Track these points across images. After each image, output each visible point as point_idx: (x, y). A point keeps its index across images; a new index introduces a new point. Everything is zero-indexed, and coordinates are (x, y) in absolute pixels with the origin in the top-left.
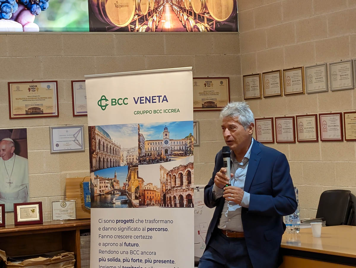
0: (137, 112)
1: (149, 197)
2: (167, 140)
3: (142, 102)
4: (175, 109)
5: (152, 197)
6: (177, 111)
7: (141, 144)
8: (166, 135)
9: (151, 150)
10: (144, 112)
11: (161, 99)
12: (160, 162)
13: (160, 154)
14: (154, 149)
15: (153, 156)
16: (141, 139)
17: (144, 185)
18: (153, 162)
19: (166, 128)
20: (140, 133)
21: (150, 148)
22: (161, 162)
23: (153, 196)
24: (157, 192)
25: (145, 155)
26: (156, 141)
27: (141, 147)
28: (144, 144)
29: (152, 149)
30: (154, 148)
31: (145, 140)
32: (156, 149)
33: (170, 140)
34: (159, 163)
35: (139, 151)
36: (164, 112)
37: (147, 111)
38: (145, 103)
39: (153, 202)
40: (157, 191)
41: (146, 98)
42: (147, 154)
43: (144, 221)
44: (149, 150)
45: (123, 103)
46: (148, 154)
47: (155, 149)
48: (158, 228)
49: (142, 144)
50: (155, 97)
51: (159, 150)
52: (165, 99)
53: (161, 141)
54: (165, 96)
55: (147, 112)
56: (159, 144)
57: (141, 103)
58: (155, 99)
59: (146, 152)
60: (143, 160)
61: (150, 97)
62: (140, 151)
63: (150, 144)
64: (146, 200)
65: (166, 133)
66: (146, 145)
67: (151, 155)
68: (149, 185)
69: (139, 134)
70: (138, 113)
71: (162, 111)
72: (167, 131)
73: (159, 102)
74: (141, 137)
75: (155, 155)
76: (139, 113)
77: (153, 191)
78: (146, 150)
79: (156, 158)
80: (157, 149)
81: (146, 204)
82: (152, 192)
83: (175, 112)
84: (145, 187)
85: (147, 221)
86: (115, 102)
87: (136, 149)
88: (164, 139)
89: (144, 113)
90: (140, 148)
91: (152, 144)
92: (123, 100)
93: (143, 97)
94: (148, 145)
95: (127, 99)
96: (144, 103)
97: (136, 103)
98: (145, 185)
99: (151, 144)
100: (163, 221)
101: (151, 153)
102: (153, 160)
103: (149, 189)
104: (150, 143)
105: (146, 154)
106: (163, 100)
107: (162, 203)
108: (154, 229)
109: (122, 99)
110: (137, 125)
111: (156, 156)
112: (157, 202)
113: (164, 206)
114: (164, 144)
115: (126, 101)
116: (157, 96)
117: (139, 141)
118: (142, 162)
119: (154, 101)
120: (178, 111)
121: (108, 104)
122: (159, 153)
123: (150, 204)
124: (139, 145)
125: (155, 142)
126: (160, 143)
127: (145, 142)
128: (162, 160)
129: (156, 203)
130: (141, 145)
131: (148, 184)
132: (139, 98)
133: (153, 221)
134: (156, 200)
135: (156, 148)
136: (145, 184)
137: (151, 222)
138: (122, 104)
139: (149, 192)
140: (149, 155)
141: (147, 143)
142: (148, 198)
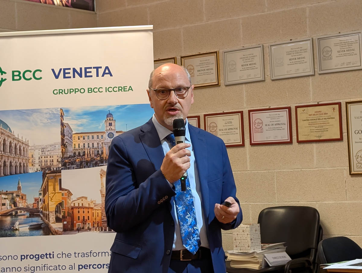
0: (58, 91)
1: (81, 218)
2: (113, 132)
3: (67, 75)
4: (124, 87)
5: (86, 218)
6: (127, 90)
7: (66, 139)
8: (110, 124)
9: (84, 147)
10: (72, 91)
11: (101, 71)
12: (100, 164)
13: (100, 153)
14: (89, 147)
15: (87, 156)
16: (65, 131)
17: (71, 200)
18: (87, 164)
19: (110, 115)
20: (64, 122)
21: (81, 144)
22: (102, 164)
23: (88, 217)
24: (96, 210)
25: (72, 154)
26: (93, 134)
27: (67, 144)
28: (71, 138)
29: (86, 146)
30: (88, 144)
31: (73, 133)
32: (93, 146)
33: (116, 132)
34: (98, 166)
35: (62, 150)
36: (106, 92)
37: (75, 89)
38: (72, 77)
39: (89, 225)
40: (95, 208)
41: (74, 70)
42: (77, 154)
43: (73, 255)
44: (80, 147)
45: (32, 77)
46: (79, 153)
47: (91, 146)
48: (97, 265)
49: (68, 138)
50: (91, 68)
51: (98, 147)
52: (107, 71)
53: (102, 134)
54: (107, 68)
55: (75, 91)
56: (98, 138)
57: (65, 77)
58: (90, 72)
59: (75, 151)
60: (69, 163)
61: (81, 69)
62: (64, 150)
63: (82, 139)
64: (75, 222)
65: (110, 122)
66: (74, 139)
67: (84, 155)
68: (81, 200)
69: (62, 124)
70: (59, 93)
71: (104, 90)
72: (111, 118)
73: (98, 76)
74: (65, 129)
75: (90, 155)
76: (61, 92)
77: (88, 208)
78: (75, 147)
79: (92, 160)
80: (95, 145)
81: (75, 228)
82: (85, 210)
83: (124, 91)
84: (73, 202)
85: (78, 254)
86: (19, 75)
87: (57, 146)
88: (106, 130)
89: (70, 92)
90: (63, 145)
91: (86, 138)
92: (32, 73)
93: (70, 69)
94: (79, 139)
95: (41, 71)
96: (70, 77)
97: (57, 77)
98: (73, 200)
99: (84, 139)
100: (107, 254)
101: (84, 152)
102: (87, 162)
103: (81, 205)
104: (81, 137)
105: (75, 153)
106: (104, 73)
107: (104, 226)
108: (90, 265)
109: (30, 71)
110: (60, 110)
111: (93, 156)
112: (96, 225)
113: (107, 231)
114: (107, 137)
115: (38, 75)
116: (94, 68)
117: (63, 134)
118: (69, 165)
119: (88, 74)
120: (131, 89)
121: (5, 79)
122: (98, 151)
123: (83, 228)
124: (63, 140)
125: (90, 136)
126: (100, 137)
127: (73, 135)
128: (104, 162)
129: (94, 227)
130: (66, 141)
131: (78, 199)
132: (62, 70)
133: (89, 254)
134: (94, 222)
135: (93, 144)
136: (73, 198)
137: (85, 255)
138: (31, 79)
139: (81, 211)
140: (81, 154)
141: (77, 137)
142: (79, 219)
